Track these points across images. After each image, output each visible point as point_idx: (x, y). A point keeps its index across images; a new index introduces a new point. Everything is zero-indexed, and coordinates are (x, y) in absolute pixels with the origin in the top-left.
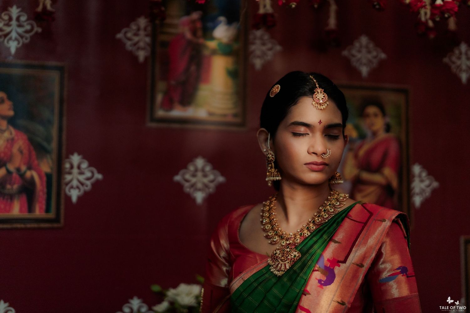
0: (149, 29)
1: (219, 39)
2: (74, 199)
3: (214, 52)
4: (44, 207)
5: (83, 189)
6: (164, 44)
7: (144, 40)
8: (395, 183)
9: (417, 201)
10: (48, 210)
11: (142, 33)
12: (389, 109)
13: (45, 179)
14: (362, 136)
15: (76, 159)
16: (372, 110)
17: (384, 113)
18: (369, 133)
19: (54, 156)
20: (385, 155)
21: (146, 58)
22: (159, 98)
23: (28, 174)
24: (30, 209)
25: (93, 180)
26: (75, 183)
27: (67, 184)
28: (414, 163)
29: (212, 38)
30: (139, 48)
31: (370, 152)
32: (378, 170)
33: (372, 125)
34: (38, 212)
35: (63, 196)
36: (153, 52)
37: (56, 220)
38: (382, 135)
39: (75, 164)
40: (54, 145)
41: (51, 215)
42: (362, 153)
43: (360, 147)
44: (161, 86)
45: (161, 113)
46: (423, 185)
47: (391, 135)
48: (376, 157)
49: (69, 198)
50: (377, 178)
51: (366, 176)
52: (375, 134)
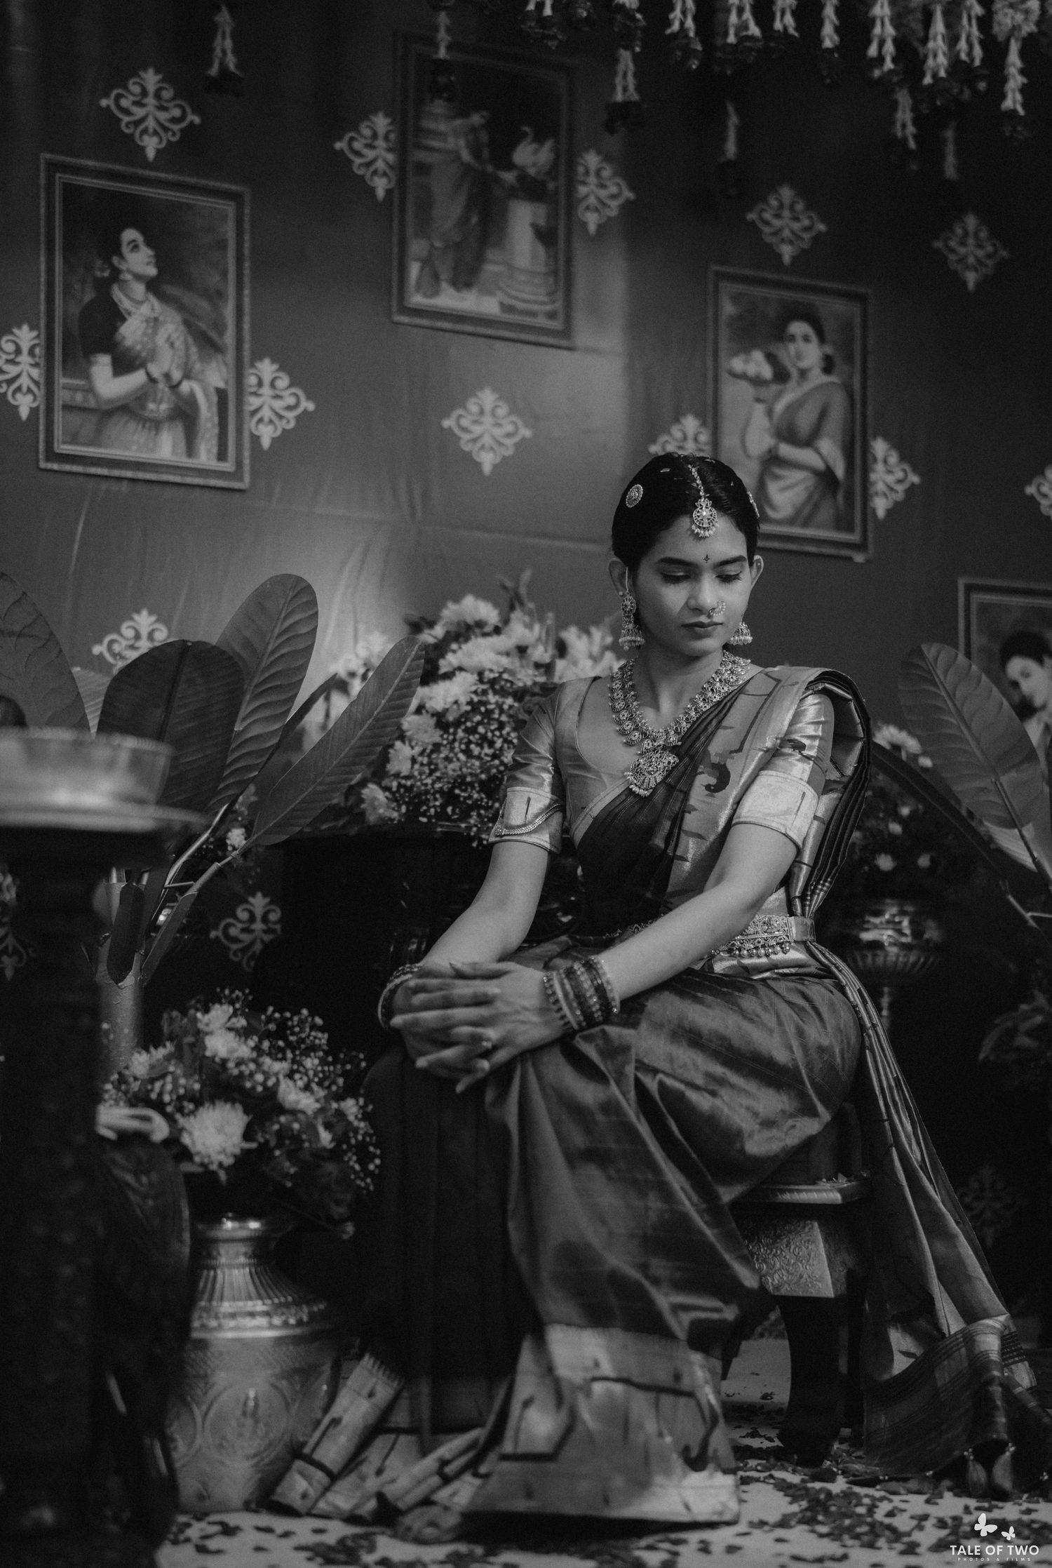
0: (392, 136)
1: (522, 169)
2: (266, 443)
4: (215, 450)
5: (281, 425)
7: (383, 156)
8: (840, 471)
9: (881, 506)
10: (222, 456)
11: (381, 143)
13: (215, 399)
15: (267, 368)
16: (798, 328)
18: (794, 373)
19: (230, 356)
20: (823, 415)
21: (389, 192)
22: (414, 270)
23: (186, 387)
24: (191, 450)
25: (299, 411)
26: (266, 413)
27: (254, 413)
28: (875, 438)
30: (375, 173)
31: (793, 409)
32: (809, 442)
33: (799, 356)
34: (206, 456)
35: (246, 435)
36: (402, 181)
37: (237, 474)
38: (817, 378)
39: (267, 379)
40: (229, 338)
41: (228, 466)
42: (779, 407)
43: (778, 396)
44: (417, 247)
45: (417, 299)
46: (890, 479)
47: (833, 379)
48: (805, 421)
49: (255, 440)
50: (805, 456)
51: (786, 450)
52: (803, 373)
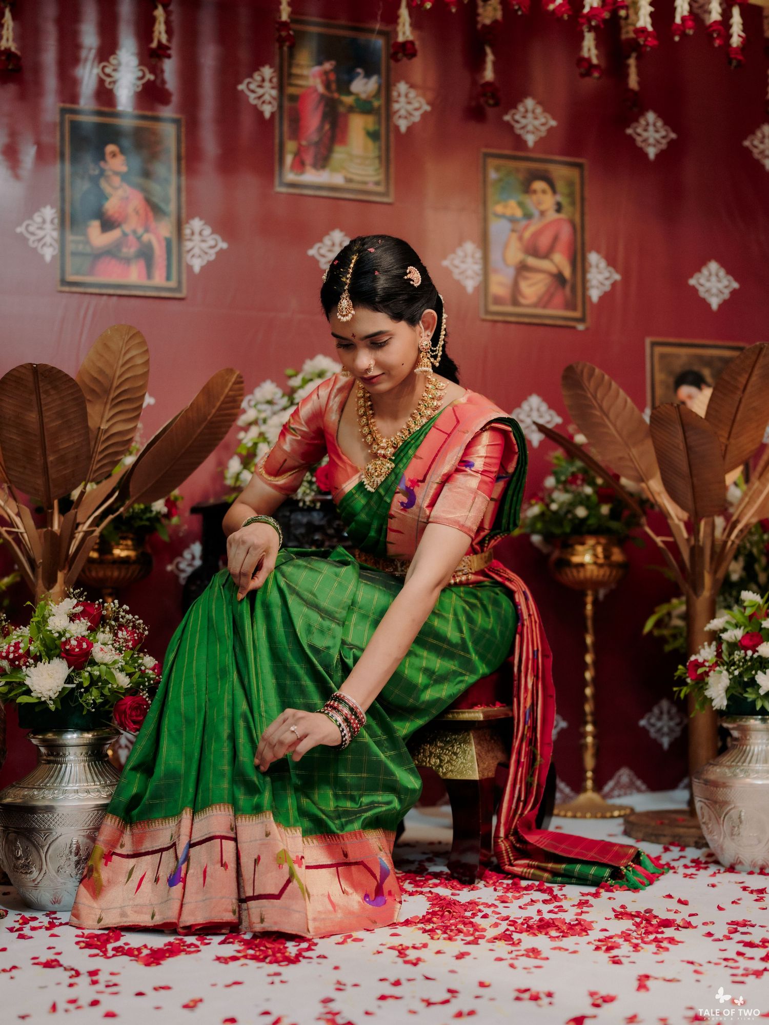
0: (275, 80)
1: (357, 95)
2: (197, 269)
3: (351, 109)
4: (164, 275)
5: (207, 258)
6: (293, 98)
7: (269, 92)
8: (567, 273)
9: (595, 295)
10: (168, 278)
11: (267, 84)
12: (560, 185)
13: (164, 244)
14: (528, 216)
15: (196, 224)
16: (539, 185)
17: (554, 191)
18: (536, 213)
19: (173, 218)
20: (556, 239)
21: (273, 114)
22: (289, 159)
23: (146, 237)
24: (149, 276)
25: (217, 249)
26: (196, 251)
27: (189, 251)
28: (590, 251)
29: (349, 93)
30: (264, 102)
31: (537, 235)
32: (547, 255)
33: (539, 203)
34: (159, 279)
35: (184, 265)
36: (280, 107)
37: (178, 289)
38: (552, 215)
39: (197, 230)
40: (172, 208)
41: (172, 284)
42: (527, 235)
43: (526, 227)
44: (291, 146)
45: (290, 177)
46: (600, 277)
47: (562, 216)
48: (544, 242)
49: (190, 268)
50: (545, 264)
51: (532, 261)
52: (542, 213)
